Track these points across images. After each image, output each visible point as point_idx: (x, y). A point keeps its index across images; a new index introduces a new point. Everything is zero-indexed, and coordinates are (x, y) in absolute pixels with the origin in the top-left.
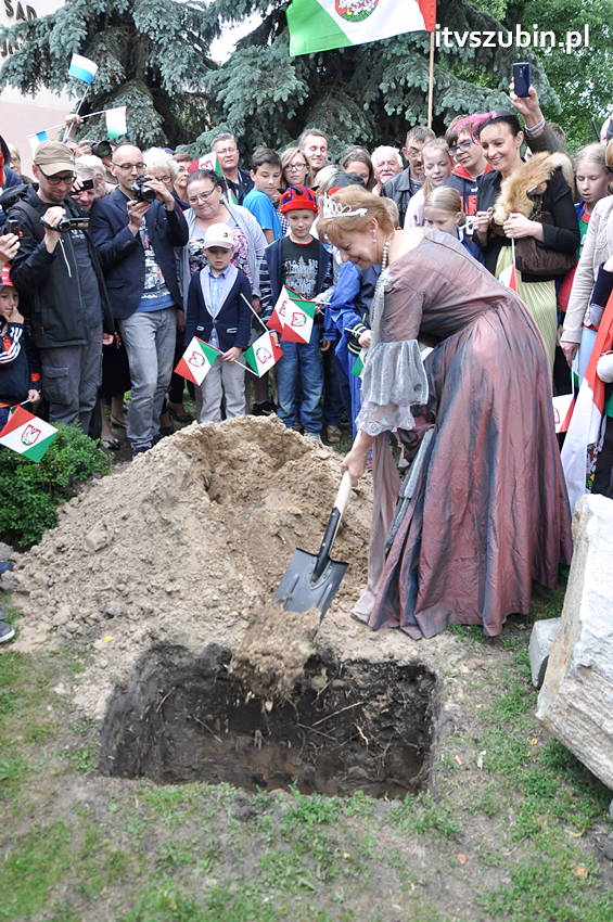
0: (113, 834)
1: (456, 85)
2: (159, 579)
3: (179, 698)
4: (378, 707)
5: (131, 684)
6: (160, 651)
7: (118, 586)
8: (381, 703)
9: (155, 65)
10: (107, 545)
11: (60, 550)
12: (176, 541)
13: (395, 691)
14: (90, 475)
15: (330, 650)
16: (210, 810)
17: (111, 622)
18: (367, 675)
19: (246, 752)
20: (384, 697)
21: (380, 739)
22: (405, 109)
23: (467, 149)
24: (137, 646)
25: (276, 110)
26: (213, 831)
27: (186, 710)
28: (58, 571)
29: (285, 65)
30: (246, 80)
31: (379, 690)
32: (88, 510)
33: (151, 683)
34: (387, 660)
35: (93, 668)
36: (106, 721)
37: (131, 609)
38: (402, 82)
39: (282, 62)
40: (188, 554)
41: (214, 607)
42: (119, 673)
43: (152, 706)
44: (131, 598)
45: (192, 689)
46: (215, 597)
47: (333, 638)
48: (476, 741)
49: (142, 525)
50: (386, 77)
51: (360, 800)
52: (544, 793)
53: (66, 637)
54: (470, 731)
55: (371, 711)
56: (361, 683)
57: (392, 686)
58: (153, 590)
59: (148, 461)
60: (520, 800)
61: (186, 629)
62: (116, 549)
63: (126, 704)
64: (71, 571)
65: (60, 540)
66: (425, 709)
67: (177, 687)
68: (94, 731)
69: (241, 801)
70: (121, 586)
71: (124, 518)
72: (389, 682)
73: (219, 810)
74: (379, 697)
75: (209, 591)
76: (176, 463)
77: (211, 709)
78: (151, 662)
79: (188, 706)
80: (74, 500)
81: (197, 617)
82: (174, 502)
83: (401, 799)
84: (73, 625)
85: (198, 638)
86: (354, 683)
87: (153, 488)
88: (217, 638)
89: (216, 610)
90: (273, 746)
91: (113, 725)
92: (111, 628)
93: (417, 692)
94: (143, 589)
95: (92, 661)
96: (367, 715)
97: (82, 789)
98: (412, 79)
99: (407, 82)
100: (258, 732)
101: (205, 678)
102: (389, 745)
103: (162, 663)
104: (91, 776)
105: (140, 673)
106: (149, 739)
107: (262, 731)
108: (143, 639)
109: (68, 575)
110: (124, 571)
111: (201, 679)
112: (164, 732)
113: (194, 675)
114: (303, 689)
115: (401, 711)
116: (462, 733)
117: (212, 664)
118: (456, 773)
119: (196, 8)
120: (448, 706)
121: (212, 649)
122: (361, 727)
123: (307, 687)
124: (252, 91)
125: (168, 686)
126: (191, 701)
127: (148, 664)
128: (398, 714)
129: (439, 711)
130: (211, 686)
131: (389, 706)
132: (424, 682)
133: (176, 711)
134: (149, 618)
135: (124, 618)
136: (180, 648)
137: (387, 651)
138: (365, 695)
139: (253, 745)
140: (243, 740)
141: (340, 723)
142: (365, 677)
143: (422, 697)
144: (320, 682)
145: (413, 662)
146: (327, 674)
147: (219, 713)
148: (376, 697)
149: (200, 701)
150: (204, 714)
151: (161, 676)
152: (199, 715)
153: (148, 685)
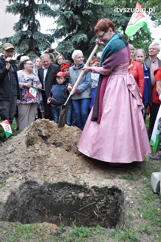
2: (29, 161)
3: (34, 201)
4: (101, 204)
5: (17, 193)
6: (28, 183)
7: (16, 163)
10: (13, 151)
13: (107, 198)
15: (85, 183)
17: (12, 174)
20: (103, 200)
21: (101, 216)
24: (20, 181)
25: (68, 55)
27: (36, 206)
31: (102, 198)
34: (104, 186)
35: (4, 187)
36: (7, 203)
37: (20, 170)
39: (70, 44)
42: (13, 189)
43: (24, 202)
44: (20, 167)
45: (39, 197)
46: (47, 167)
48: (139, 209)
49: (24, 145)
51: (99, 228)
54: (135, 206)
55: (99, 206)
56: (95, 195)
57: (106, 196)
58: (27, 165)
62: (15, 152)
63: (15, 200)
66: (117, 204)
67: (33, 197)
71: (19, 143)
72: (105, 194)
77: (45, 205)
78: (25, 187)
79: (37, 204)
80: (5, 142)
83: (115, 228)
86: (93, 195)
90: (65, 220)
91: (9, 206)
92: (12, 176)
93: (114, 198)
95: (5, 185)
96: (97, 207)
100: (60, 214)
101: (43, 193)
102: (104, 218)
103: (28, 188)
105: (21, 190)
106: (22, 215)
107: (61, 214)
108: (23, 179)
110: (17, 159)
111: (41, 194)
112: (28, 214)
113: (39, 192)
114: (76, 198)
115: (109, 205)
116: (133, 207)
117: (45, 188)
118: (133, 219)
119: (49, 35)
120: (126, 199)
121: (46, 183)
122: (95, 211)
123: (77, 197)
124: (62, 50)
125: (30, 197)
126: (37, 202)
127: (23, 187)
128: (108, 207)
129: (123, 202)
130: (45, 197)
131: (105, 203)
132: (117, 194)
133: (32, 206)
134: (25, 173)
135: (17, 173)
136: (35, 182)
137: (104, 184)
138: (96, 199)
139: (58, 219)
140: (55, 218)
141: (88, 210)
142: (97, 193)
143: (116, 199)
144: (81, 195)
145: (113, 187)
146: (84, 192)
147: (47, 207)
148: (100, 200)
149: (41, 202)
150: (42, 207)
151: (28, 192)
152: (40, 208)
153: (23, 195)
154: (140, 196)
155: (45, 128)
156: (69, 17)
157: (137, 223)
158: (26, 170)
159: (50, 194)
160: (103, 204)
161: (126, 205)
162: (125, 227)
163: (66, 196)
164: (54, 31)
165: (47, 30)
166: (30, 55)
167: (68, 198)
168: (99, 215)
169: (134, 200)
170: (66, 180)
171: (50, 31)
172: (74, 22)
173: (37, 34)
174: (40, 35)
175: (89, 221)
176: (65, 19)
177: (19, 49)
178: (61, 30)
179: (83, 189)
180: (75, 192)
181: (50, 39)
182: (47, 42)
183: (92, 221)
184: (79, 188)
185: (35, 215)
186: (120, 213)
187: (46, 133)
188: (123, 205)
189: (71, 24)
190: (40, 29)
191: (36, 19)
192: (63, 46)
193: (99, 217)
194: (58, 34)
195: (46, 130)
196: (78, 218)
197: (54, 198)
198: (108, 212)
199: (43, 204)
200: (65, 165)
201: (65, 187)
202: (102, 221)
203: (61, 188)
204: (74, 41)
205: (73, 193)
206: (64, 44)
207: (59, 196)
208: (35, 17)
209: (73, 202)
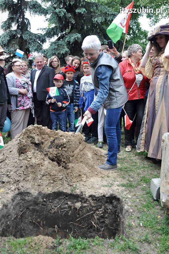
2: (22, 171)
3: (27, 213)
4: (99, 213)
5: (9, 205)
6: (21, 194)
7: (7, 173)
8: (100, 212)
9: (28, 48)
10: (3, 160)
13: (105, 207)
15: (82, 193)
17: (4, 184)
20: (101, 210)
21: (100, 226)
24: (13, 192)
27: (30, 218)
31: (99, 207)
33: (17, 207)
34: (102, 195)
42: (5, 201)
43: (17, 215)
45: (33, 208)
47: (82, 189)
48: (138, 218)
54: (135, 215)
55: (96, 215)
56: (93, 204)
57: (104, 205)
62: (6, 162)
63: (7, 212)
66: (116, 213)
67: (27, 209)
71: (11, 152)
72: (103, 203)
77: (39, 217)
79: (31, 216)
83: (114, 238)
85: (35, 190)
86: (91, 204)
88: (42, 190)
90: (61, 232)
92: (3, 187)
93: (113, 206)
96: (95, 217)
100: (56, 226)
101: (37, 204)
102: (103, 229)
103: (21, 199)
105: (13, 202)
106: (15, 228)
107: (58, 226)
108: (15, 190)
110: (9, 168)
111: (35, 205)
112: (21, 227)
113: (33, 204)
114: (72, 208)
115: (107, 214)
116: (132, 215)
117: (39, 199)
118: (133, 228)
119: (40, 35)
120: (126, 207)
121: (40, 193)
122: (93, 222)
123: (74, 207)
124: (55, 51)
125: (23, 208)
126: (32, 214)
127: (16, 199)
128: (106, 216)
129: (122, 210)
130: (39, 208)
131: (103, 213)
132: (115, 202)
133: (26, 218)
134: (17, 183)
135: (8, 183)
136: (28, 193)
137: (102, 192)
138: (94, 209)
139: (54, 231)
140: (50, 230)
141: (86, 221)
142: (94, 202)
143: (115, 208)
144: (78, 205)
145: (111, 195)
146: (81, 201)
147: (42, 219)
148: (98, 210)
149: (35, 214)
150: (36, 219)
151: (21, 204)
152: (35, 220)
153: (16, 207)
154: (140, 204)
155: (38, 135)
156: (62, 16)
157: (137, 232)
158: (19, 180)
159: (45, 205)
160: (101, 214)
161: (125, 213)
162: (124, 237)
163: (62, 207)
164: (46, 30)
165: (39, 29)
167: (64, 208)
168: (97, 226)
169: (133, 208)
170: (61, 189)
171: (41, 30)
172: (67, 21)
173: (27, 33)
174: (30, 35)
175: (87, 232)
176: (57, 18)
178: (53, 29)
179: (79, 198)
180: (71, 201)
181: (41, 39)
182: (38, 43)
183: (90, 232)
184: (76, 197)
185: (29, 228)
186: (119, 222)
187: (39, 140)
188: (122, 213)
189: (64, 22)
190: (30, 28)
191: (25, 17)
192: (56, 47)
193: (97, 227)
194: (50, 33)
195: (39, 137)
196: (75, 230)
197: (50, 209)
198: (107, 221)
199: (37, 216)
200: (59, 174)
201: (60, 197)
202: (100, 231)
203: (56, 198)
204: (68, 41)
205: (69, 203)
206: (57, 44)
207: (55, 206)
208: (24, 15)
209: (69, 212)
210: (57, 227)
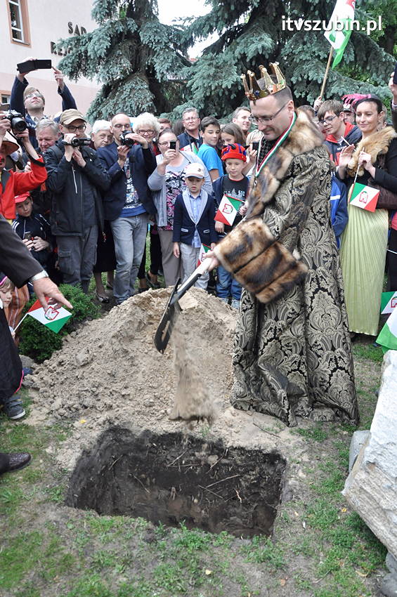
0: (68, 543)
1: (340, 79)
2: (117, 386)
3: (124, 462)
4: (249, 479)
5: (94, 451)
6: (114, 431)
7: (93, 389)
8: (252, 476)
9: (151, 63)
10: (88, 363)
11: (60, 364)
12: (130, 363)
13: (261, 469)
14: (85, 318)
15: (220, 440)
16: (129, 534)
17: (85, 410)
18: (244, 457)
19: (165, 500)
20: (254, 473)
21: (250, 500)
22: (307, 94)
23: (330, 122)
24: (100, 427)
25: (223, 93)
26: (129, 547)
27: (129, 470)
28: (58, 377)
29: (231, 65)
30: (205, 75)
31: (251, 468)
32: (80, 340)
33: (107, 451)
34: (257, 449)
35: (71, 439)
36: (75, 472)
37: (99, 404)
38: (305, 77)
39: (229, 63)
40: (137, 372)
41: (150, 406)
42: (86, 444)
43: (107, 466)
44: (100, 397)
45: (134, 456)
46: (151, 400)
47: (224, 431)
48: (306, 506)
49: (110, 352)
50: (296, 73)
51: (224, 537)
52: (344, 545)
53: (57, 418)
55: (245, 481)
56: (239, 462)
57: (259, 466)
58: (114, 393)
59: (117, 312)
60: (329, 548)
61: (131, 419)
62: (93, 366)
63: (89, 463)
64: (65, 377)
65: (61, 357)
66: (279, 483)
67: (124, 455)
68: (66, 478)
69: (149, 530)
70: (94, 389)
71: (100, 347)
72: (257, 463)
73: (135, 535)
74: (251, 472)
75: (148, 396)
76: (134, 314)
77: (144, 471)
78: (108, 438)
79: (130, 468)
80: (74, 333)
81: (139, 412)
82: (131, 338)
83: (251, 539)
84: (62, 411)
85: (138, 426)
86: (235, 462)
87: (118, 329)
88: (150, 426)
89: (152, 408)
90: (182, 499)
91: (79, 476)
92: (85, 415)
93: (275, 471)
94: (108, 392)
95: (71, 434)
96: (243, 483)
97: (53, 513)
98: (312, 75)
99: (308, 77)
100: (173, 489)
101: (141, 451)
102: (256, 504)
103: (115, 439)
104: (59, 506)
105: (100, 445)
106: (103, 486)
107: (176, 488)
108: (104, 423)
109: (63, 380)
110: (96, 379)
111: (138, 451)
112: (114, 484)
113: (134, 449)
114: (203, 463)
115: (264, 483)
116: (297, 501)
117: (146, 442)
121: (146, 432)
122: (238, 491)
123: (205, 462)
124: (209, 81)
125: (118, 454)
126: (132, 465)
127: (105, 439)
128: (262, 485)
129: (286, 484)
130: (144, 456)
131: (257, 479)
132: (279, 465)
133: (121, 470)
135: (94, 409)
136: (127, 430)
137: (256, 443)
138: (241, 470)
139: (170, 497)
140: (164, 493)
141: (226, 487)
142: (242, 459)
143: (278, 475)
144: (213, 460)
145: (273, 451)
146: (218, 454)
147: (149, 474)
148: (248, 472)
149: (137, 465)
150: (139, 474)
151: (114, 447)
152: (137, 475)
153: (105, 452)
158: (111, 406)
159: (154, 453)
163: (185, 459)
164: (193, 20)
166: (134, 85)
167: (188, 462)
171: (182, 22)
173: (151, 28)
177: (108, 72)
178: (208, 18)
179: (216, 448)
181: (182, 40)
185: (127, 485)
188: (285, 489)
189: (232, 8)
194: (201, 30)
196: (207, 499)
197: (163, 460)
199: (140, 468)
201: (182, 442)
202: (251, 508)
204: (240, 54)
205: (197, 453)
207: (172, 457)
209: (196, 470)
210: (175, 490)
